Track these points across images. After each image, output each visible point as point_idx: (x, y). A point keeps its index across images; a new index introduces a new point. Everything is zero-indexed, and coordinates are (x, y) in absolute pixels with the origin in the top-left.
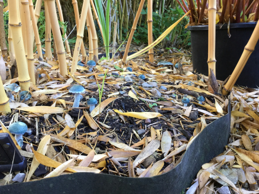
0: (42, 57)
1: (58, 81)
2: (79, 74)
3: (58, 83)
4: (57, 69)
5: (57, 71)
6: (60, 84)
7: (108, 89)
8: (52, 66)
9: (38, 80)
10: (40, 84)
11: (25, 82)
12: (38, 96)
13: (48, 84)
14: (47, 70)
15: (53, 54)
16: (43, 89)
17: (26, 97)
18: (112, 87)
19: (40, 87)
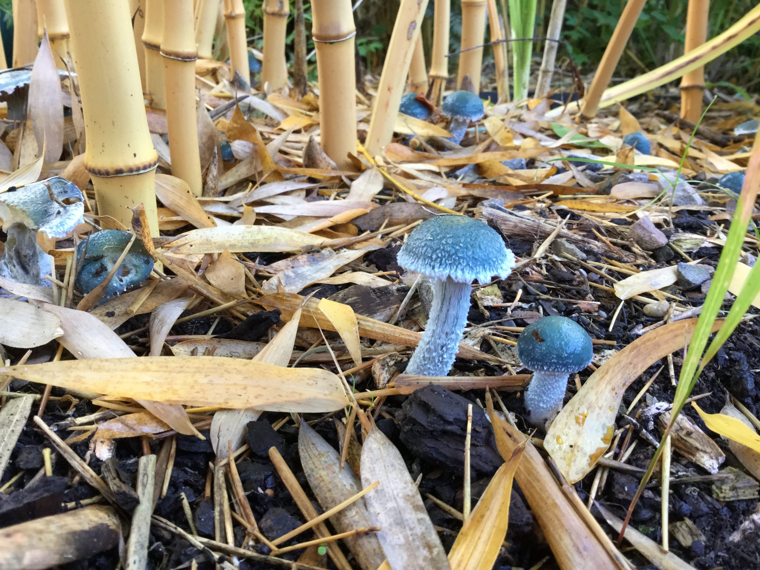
0: (246, 77)
1: (311, 180)
2: (406, 151)
3: (309, 192)
4: (308, 128)
5: (304, 138)
6: (321, 196)
7: (596, 246)
8: (286, 115)
9: (214, 171)
10: (224, 192)
11: (119, 172)
12: (196, 260)
13: (261, 193)
14: (266, 130)
15: (291, 75)
16: (232, 220)
17: (111, 268)
18: (610, 232)
19: (221, 209)
